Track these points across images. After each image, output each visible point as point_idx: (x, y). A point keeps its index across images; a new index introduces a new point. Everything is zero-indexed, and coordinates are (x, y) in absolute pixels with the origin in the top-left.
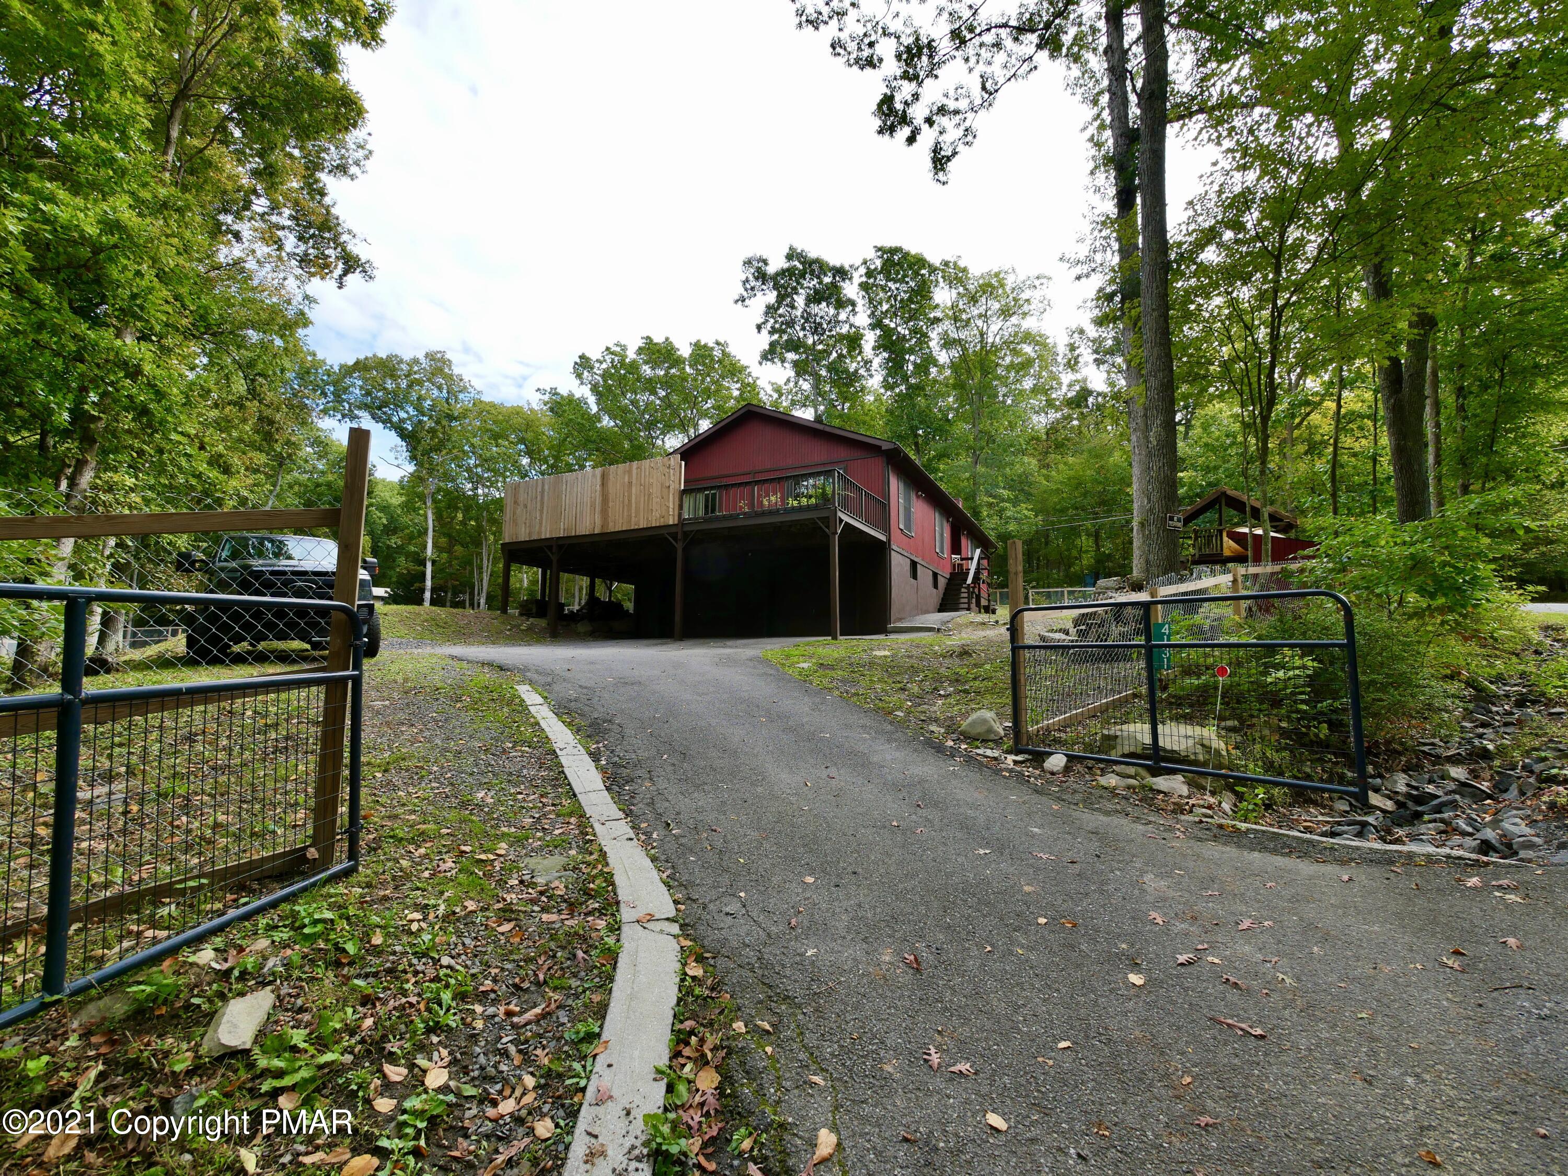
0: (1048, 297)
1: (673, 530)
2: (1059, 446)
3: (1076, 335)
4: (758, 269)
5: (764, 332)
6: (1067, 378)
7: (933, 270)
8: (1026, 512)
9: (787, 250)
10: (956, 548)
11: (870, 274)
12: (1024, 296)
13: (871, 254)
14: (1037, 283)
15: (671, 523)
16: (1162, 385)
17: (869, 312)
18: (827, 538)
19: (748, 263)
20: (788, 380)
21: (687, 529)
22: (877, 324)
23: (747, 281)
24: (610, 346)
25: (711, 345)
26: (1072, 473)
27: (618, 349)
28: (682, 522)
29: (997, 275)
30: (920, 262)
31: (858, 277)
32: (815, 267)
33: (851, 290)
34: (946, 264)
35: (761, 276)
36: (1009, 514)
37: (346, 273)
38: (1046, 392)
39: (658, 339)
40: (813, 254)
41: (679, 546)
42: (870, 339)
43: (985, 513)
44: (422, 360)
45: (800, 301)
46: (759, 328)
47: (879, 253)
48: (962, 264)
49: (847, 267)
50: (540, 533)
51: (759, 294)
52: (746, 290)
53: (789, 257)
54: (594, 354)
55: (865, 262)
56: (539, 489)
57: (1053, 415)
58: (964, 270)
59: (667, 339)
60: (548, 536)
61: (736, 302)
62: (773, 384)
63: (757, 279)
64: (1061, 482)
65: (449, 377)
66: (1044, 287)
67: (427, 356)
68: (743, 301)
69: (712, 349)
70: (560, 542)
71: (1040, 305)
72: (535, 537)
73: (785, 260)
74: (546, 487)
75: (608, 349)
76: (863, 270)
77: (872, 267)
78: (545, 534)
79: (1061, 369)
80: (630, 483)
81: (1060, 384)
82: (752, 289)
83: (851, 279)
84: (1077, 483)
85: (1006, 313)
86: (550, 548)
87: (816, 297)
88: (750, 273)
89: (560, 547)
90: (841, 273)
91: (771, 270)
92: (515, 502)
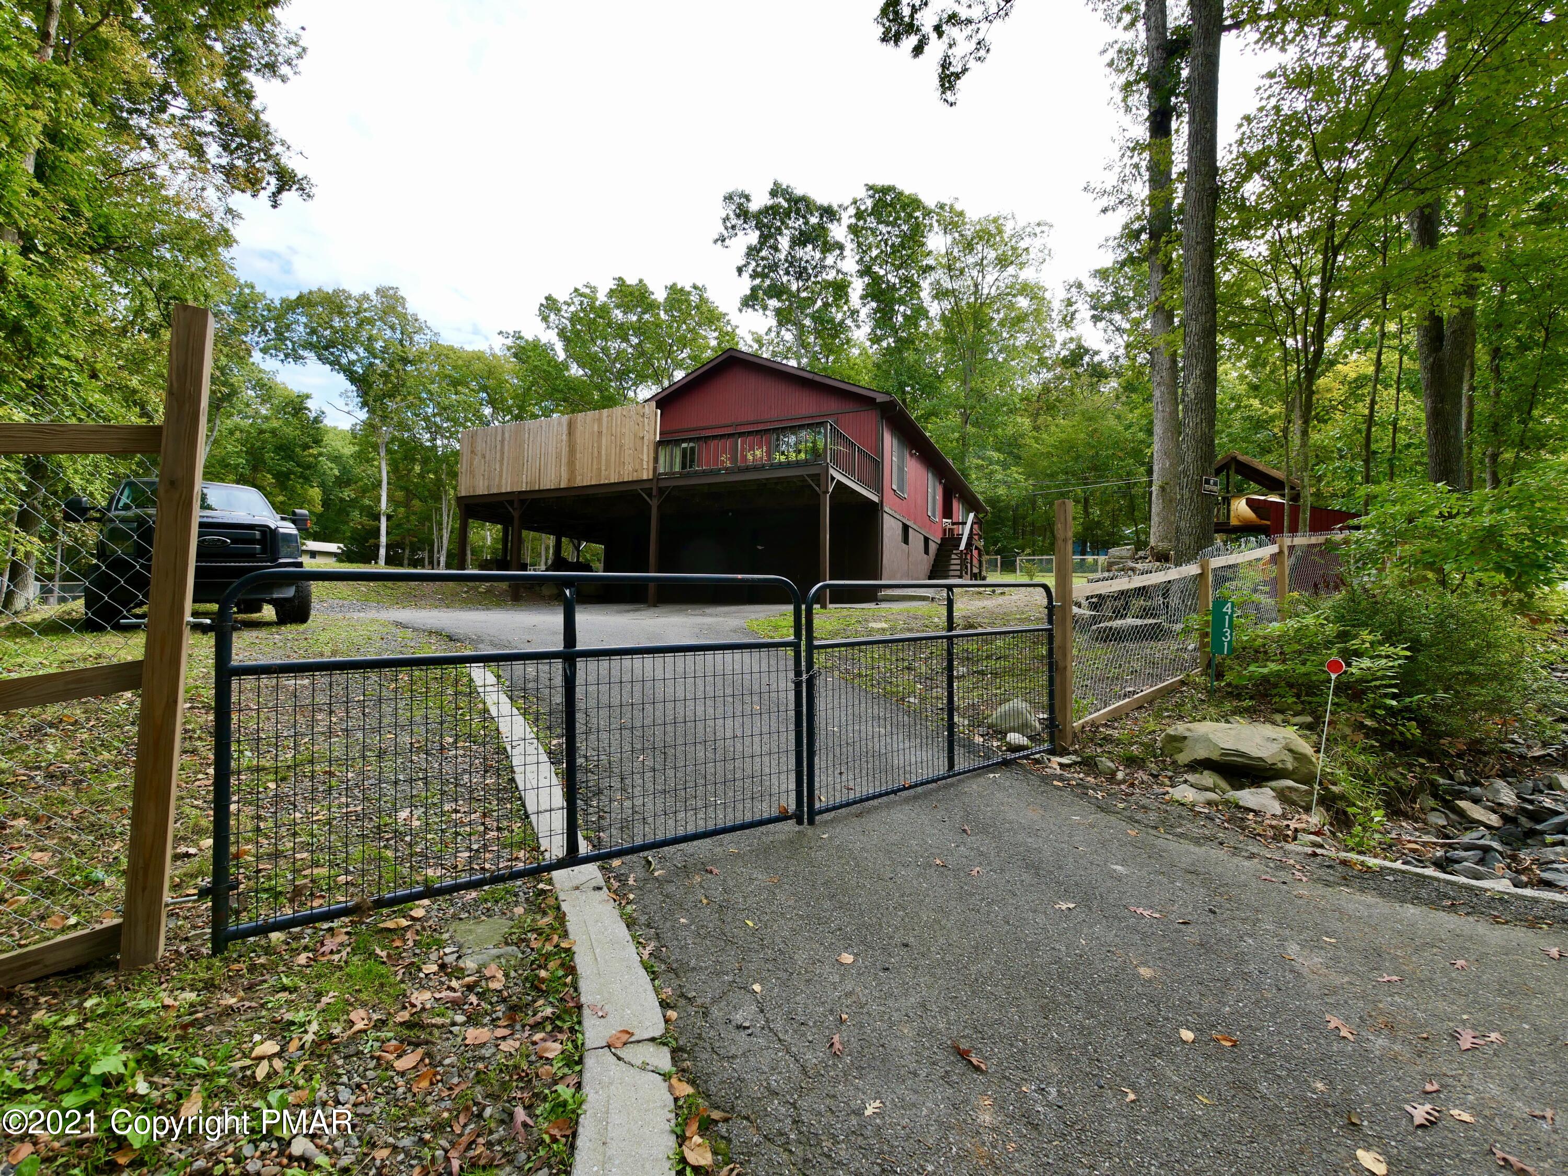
0: (1049, 246)
1: (647, 486)
2: (1051, 408)
3: (1073, 289)
4: (740, 206)
5: (746, 275)
6: (1061, 336)
7: (928, 213)
8: (1016, 475)
9: (771, 186)
10: (947, 512)
11: (859, 215)
12: (1023, 245)
13: (862, 193)
14: (1038, 230)
15: (645, 477)
16: (1204, 330)
17: (857, 257)
18: (816, 498)
19: (729, 198)
20: (770, 330)
21: (663, 484)
22: (866, 271)
23: (727, 219)
24: (579, 287)
25: (688, 288)
26: (1063, 436)
27: (588, 291)
28: (657, 477)
29: (995, 220)
30: (914, 203)
31: (847, 218)
32: (802, 206)
33: (838, 232)
34: (942, 207)
35: (743, 213)
36: (999, 477)
37: (280, 190)
38: (1038, 350)
39: (631, 280)
40: (799, 192)
41: (654, 503)
42: (857, 287)
43: (974, 476)
44: (373, 296)
45: (784, 242)
46: (740, 270)
47: (871, 192)
48: (958, 207)
49: (835, 208)
50: (499, 486)
51: (741, 234)
52: (726, 228)
53: (774, 193)
54: (561, 296)
55: (855, 202)
56: (499, 438)
57: (1046, 375)
58: (961, 214)
59: (641, 281)
60: (509, 490)
61: (716, 241)
62: (753, 334)
63: (738, 216)
64: (1052, 445)
65: (403, 317)
66: (1045, 235)
67: (378, 291)
68: (723, 241)
69: (689, 293)
70: (522, 497)
71: (1040, 254)
72: (494, 491)
73: (768, 196)
74: (507, 435)
75: (576, 290)
76: (852, 211)
77: (863, 208)
78: (506, 488)
79: (1055, 326)
80: (600, 433)
81: (1053, 341)
82: (733, 227)
83: (839, 220)
84: (1068, 447)
85: (1003, 262)
86: (511, 503)
87: (801, 240)
88: (731, 210)
89: (522, 502)
90: (829, 213)
91: (754, 206)
92: (472, 452)
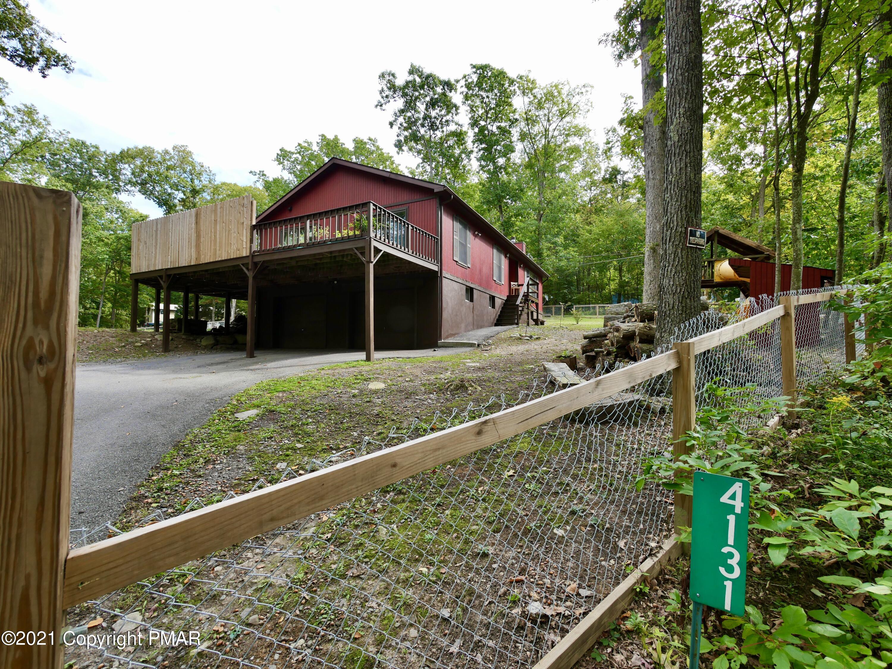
0: (591, 100)
1: (245, 261)
2: (598, 211)
3: (610, 133)
4: (389, 81)
5: (395, 128)
6: (603, 166)
7: (512, 82)
8: (572, 253)
9: (409, 67)
10: (513, 276)
11: (468, 86)
12: (574, 101)
13: (469, 71)
14: (584, 90)
15: (244, 255)
17: (470, 116)
19: (382, 76)
20: (418, 165)
21: (256, 260)
22: (474, 123)
23: (382, 91)
24: (301, 142)
25: (366, 140)
26: (604, 227)
27: (306, 145)
28: (253, 255)
29: (556, 86)
30: (500, 75)
31: (461, 87)
32: (430, 80)
33: (456, 98)
34: (521, 78)
35: (393, 87)
36: (561, 254)
37: (48, 66)
38: (590, 175)
39: (331, 137)
40: (427, 71)
41: (250, 275)
42: (471, 135)
43: (545, 254)
44: (171, 152)
45: (421, 107)
46: (391, 124)
47: (474, 70)
48: (531, 77)
49: (453, 82)
50: (155, 265)
51: (392, 100)
52: (383, 97)
53: (411, 72)
54: (291, 147)
55: (465, 77)
56: (155, 229)
57: (595, 191)
58: (533, 82)
59: (336, 136)
60: (160, 268)
61: (376, 106)
62: (408, 169)
63: (390, 89)
64: (598, 234)
66: (589, 93)
67: (174, 148)
68: (381, 106)
69: (365, 143)
70: (169, 273)
71: (585, 106)
72: (152, 269)
73: (407, 74)
74: (159, 226)
75: (299, 145)
76: (463, 83)
77: (470, 80)
78: (159, 267)
79: (600, 159)
80: (216, 221)
81: (600, 169)
82: (387, 97)
83: (456, 90)
84: (607, 234)
85: (563, 114)
86: (161, 277)
87: (433, 104)
88: (384, 84)
89: (169, 276)
90: (449, 85)
91: (400, 82)
92: (139, 240)
